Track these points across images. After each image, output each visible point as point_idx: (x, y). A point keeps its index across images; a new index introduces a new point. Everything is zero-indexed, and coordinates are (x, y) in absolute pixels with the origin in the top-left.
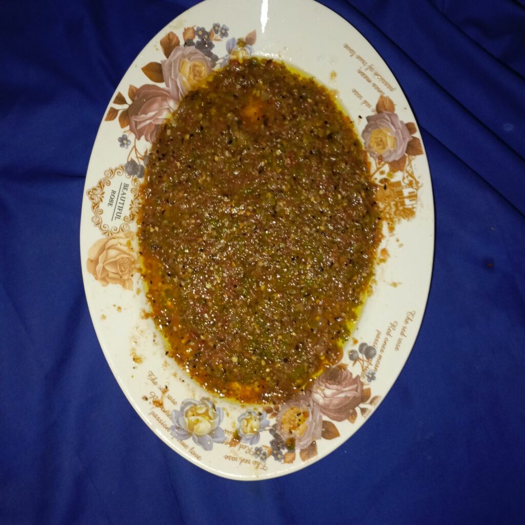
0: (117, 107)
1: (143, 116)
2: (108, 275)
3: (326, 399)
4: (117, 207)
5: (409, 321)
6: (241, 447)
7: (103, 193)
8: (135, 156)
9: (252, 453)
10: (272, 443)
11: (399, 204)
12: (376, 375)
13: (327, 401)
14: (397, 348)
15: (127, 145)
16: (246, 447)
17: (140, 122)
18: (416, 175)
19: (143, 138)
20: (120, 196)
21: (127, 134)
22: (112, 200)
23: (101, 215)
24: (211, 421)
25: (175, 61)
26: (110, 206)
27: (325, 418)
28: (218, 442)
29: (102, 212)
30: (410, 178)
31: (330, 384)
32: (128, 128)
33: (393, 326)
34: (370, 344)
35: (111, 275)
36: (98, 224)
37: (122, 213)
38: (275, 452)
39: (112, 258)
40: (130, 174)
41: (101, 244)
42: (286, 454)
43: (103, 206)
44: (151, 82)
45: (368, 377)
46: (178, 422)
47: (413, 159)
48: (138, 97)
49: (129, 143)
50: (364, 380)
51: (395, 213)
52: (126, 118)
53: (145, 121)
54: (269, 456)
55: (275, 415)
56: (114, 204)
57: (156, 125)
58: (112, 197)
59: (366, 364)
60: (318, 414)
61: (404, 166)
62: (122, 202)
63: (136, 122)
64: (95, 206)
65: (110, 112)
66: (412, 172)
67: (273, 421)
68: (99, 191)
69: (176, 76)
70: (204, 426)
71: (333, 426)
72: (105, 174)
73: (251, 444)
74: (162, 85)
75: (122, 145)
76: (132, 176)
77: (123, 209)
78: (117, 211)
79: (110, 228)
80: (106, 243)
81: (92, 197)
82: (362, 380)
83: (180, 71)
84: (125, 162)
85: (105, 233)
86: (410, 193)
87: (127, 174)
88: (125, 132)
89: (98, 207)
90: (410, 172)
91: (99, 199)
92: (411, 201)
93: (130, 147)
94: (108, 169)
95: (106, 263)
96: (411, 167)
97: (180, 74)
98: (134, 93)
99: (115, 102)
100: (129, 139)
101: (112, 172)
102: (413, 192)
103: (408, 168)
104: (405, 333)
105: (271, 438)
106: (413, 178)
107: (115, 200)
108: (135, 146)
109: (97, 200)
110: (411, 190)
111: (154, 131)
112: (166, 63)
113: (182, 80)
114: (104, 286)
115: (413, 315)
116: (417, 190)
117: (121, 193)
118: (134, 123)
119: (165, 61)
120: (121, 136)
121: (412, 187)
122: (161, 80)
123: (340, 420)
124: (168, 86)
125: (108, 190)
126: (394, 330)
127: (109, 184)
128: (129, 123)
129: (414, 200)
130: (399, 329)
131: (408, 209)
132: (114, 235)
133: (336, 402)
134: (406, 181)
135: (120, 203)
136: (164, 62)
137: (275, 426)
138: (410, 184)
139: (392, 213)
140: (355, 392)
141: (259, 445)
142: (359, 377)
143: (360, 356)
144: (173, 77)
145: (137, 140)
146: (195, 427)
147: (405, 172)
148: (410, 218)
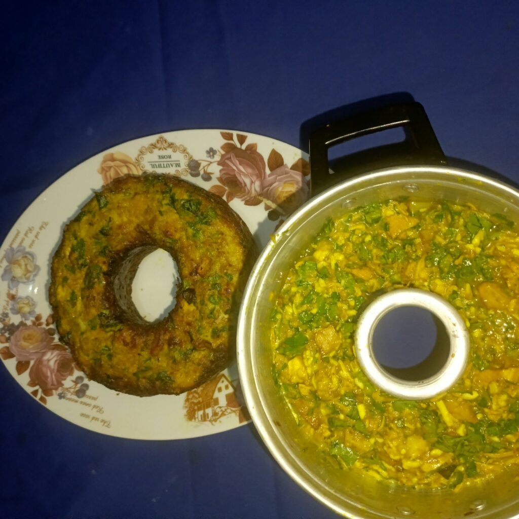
0: (235, 138)
1: (238, 162)
2: (107, 171)
3: (47, 362)
4: (160, 163)
5: (102, 423)
6: (7, 302)
7: (165, 149)
8: (205, 165)
9: (4, 310)
10: (13, 325)
11: (199, 406)
12: (63, 400)
13: (45, 363)
14: (83, 415)
15: (210, 156)
16: (8, 305)
17: (231, 161)
18: (223, 419)
19: (220, 168)
20: (169, 163)
21: (218, 153)
22: (163, 157)
23: (149, 153)
24: (23, 277)
25: (291, 176)
26: (158, 157)
27: (32, 363)
28: (9, 285)
29: (151, 152)
30: (220, 413)
31: (58, 364)
32: (223, 152)
33: (100, 410)
34: (88, 393)
35: (108, 174)
36: (142, 152)
37: (158, 169)
38: (6, 328)
39: (120, 170)
40: (189, 165)
41: (128, 160)
42: (5, 336)
43: (157, 152)
44: (266, 160)
45: (62, 393)
46: (18, 251)
47: (236, 415)
48: (250, 153)
49: (212, 157)
50: (60, 390)
51: (193, 403)
52: (229, 148)
53: (234, 165)
54: (3, 324)
55: (34, 323)
56: (161, 160)
57: (235, 175)
58: (166, 157)
59: (72, 390)
60: (35, 357)
61: (231, 407)
62: (165, 166)
63: (230, 158)
64: (154, 146)
65: (228, 134)
66: (225, 415)
67: (29, 323)
68: (166, 145)
69: (280, 181)
70: (18, 272)
71: (26, 370)
72: (181, 145)
73: (11, 309)
74: (268, 171)
75: (208, 152)
76: (187, 167)
77: (160, 169)
78: (157, 164)
79: (142, 163)
80: (131, 163)
81: (159, 142)
82: (60, 388)
83: (285, 183)
84: (196, 158)
85: (137, 160)
86: (208, 414)
87: (187, 163)
88: (219, 151)
89: (154, 148)
90: (226, 413)
91: (160, 147)
92: (201, 416)
93: (209, 159)
94: (185, 146)
95: (116, 168)
96: (230, 413)
97: (282, 183)
98: (252, 148)
99: (238, 136)
100: (215, 156)
101: (184, 150)
102: (208, 417)
103: (229, 411)
104: (93, 421)
105: (16, 323)
106: (221, 416)
107: (164, 160)
108: (211, 163)
109: (159, 145)
110: (210, 415)
111: (229, 174)
112: (286, 169)
113: (278, 187)
114: (99, 172)
115: (107, 426)
116: (210, 421)
117: (172, 163)
118: (229, 156)
119: (288, 168)
120: (214, 149)
121: (212, 416)
122: (272, 169)
123: (31, 374)
124: (269, 176)
125: (169, 152)
126: (97, 411)
127: (174, 151)
128: (227, 152)
129: (202, 419)
130: (97, 415)
131: (195, 414)
132: (138, 167)
133: (44, 369)
134: (218, 410)
135: (164, 164)
136: (286, 166)
137: (25, 325)
138: (215, 414)
139: (192, 401)
140: (51, 383)
141: (11, 315)
142: (61, 386)
143: (79, 385)
144: (278, 178)
145: (216, 163)
146: (16, 266)
147: (226, 408)
148: (186, 417)
